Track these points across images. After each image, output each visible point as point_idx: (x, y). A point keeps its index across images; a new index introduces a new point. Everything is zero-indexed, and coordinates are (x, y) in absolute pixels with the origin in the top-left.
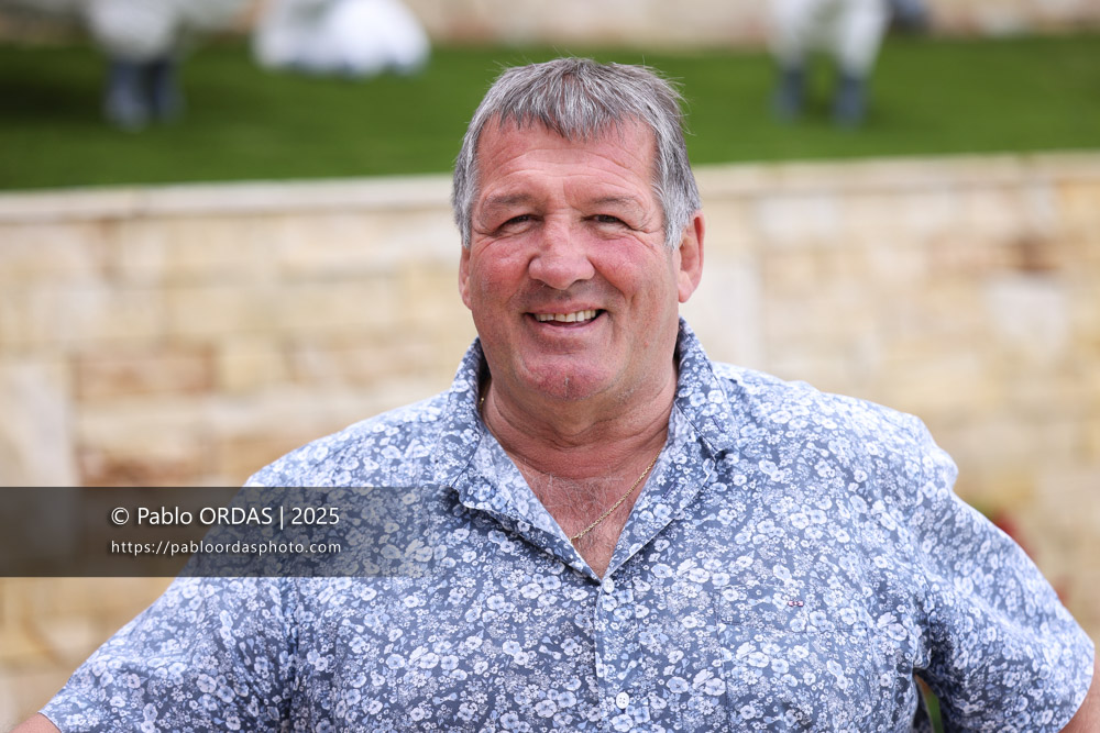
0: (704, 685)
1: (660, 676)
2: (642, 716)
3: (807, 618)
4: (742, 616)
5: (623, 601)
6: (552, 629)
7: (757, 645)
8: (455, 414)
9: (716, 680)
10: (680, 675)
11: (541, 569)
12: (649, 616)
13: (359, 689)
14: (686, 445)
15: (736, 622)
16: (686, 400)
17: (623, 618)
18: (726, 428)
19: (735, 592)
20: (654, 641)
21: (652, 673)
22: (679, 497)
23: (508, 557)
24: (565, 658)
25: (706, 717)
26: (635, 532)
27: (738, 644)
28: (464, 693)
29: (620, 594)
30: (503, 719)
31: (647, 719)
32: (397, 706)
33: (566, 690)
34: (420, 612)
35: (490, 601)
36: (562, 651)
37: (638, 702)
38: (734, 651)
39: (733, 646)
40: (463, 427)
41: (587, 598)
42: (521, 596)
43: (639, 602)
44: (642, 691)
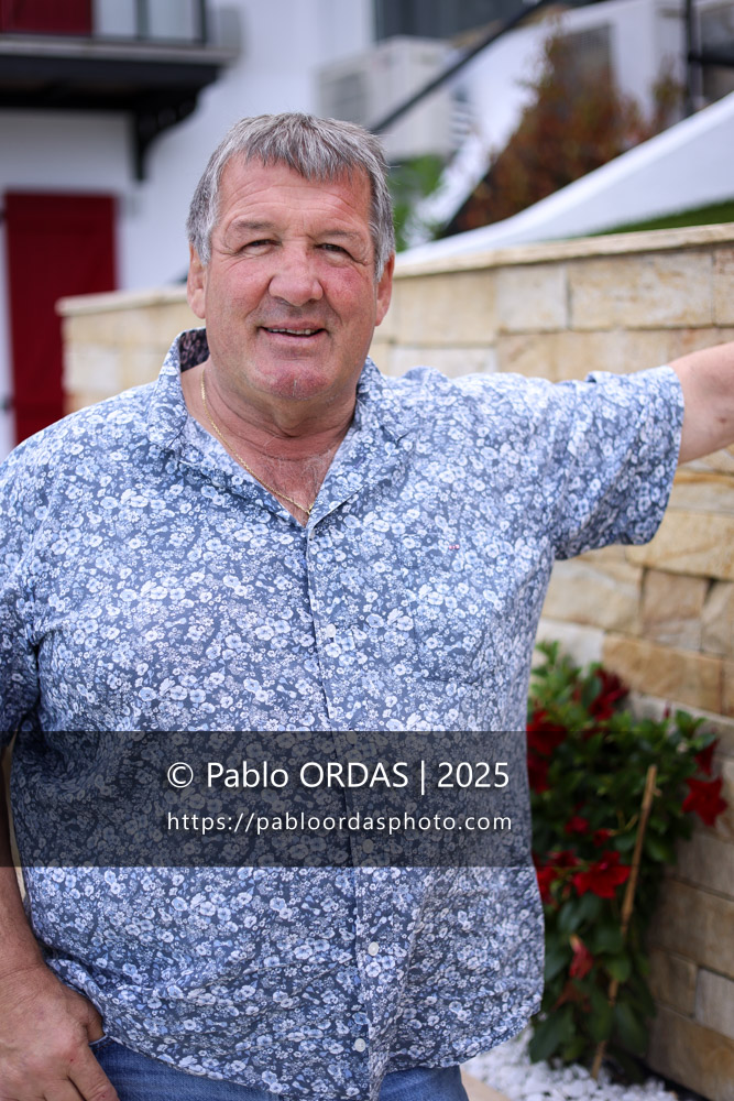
0: (396, 622)
1: (361, 612)
2: (348, 644)
3: (464, 558)
4: (419, 561)
5: (324, 546)
6: (265, 567)
7: (432, 585)
8: (167, 391)
9: (405, 617)
10: (377, 613)
11: (250, 518)
12: (346, 560)
13: (96, 619)
14: (371, 430)
15: (415, 567)
16: (366, 395)
17: (324, 560)
18: (400, 419)
19: (412, 541)
20: (353, 582)
21: (353, 609)
22: (368, 469)
23: (220, 509)
24: (278, 592)
25: (400, 648)
26: (333, 492)
27: (419, 586)
28: (192, 618)
29: (320, 540)
30: (228, 640)
31: (353, 647)
32: (133, 630)
33: (281, 619)
34: (144, 552)
35: (209, 544)
36: (275, 586)
37: (343, 633)
38: (417, 592)
39: (415, 587)
40: (175, 402)
41: (293, 543)
42: (235, 540)
43: (337, 547)
44: (346, 624)
